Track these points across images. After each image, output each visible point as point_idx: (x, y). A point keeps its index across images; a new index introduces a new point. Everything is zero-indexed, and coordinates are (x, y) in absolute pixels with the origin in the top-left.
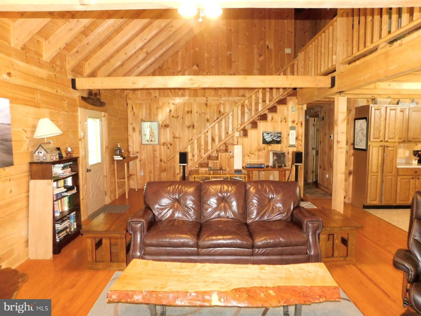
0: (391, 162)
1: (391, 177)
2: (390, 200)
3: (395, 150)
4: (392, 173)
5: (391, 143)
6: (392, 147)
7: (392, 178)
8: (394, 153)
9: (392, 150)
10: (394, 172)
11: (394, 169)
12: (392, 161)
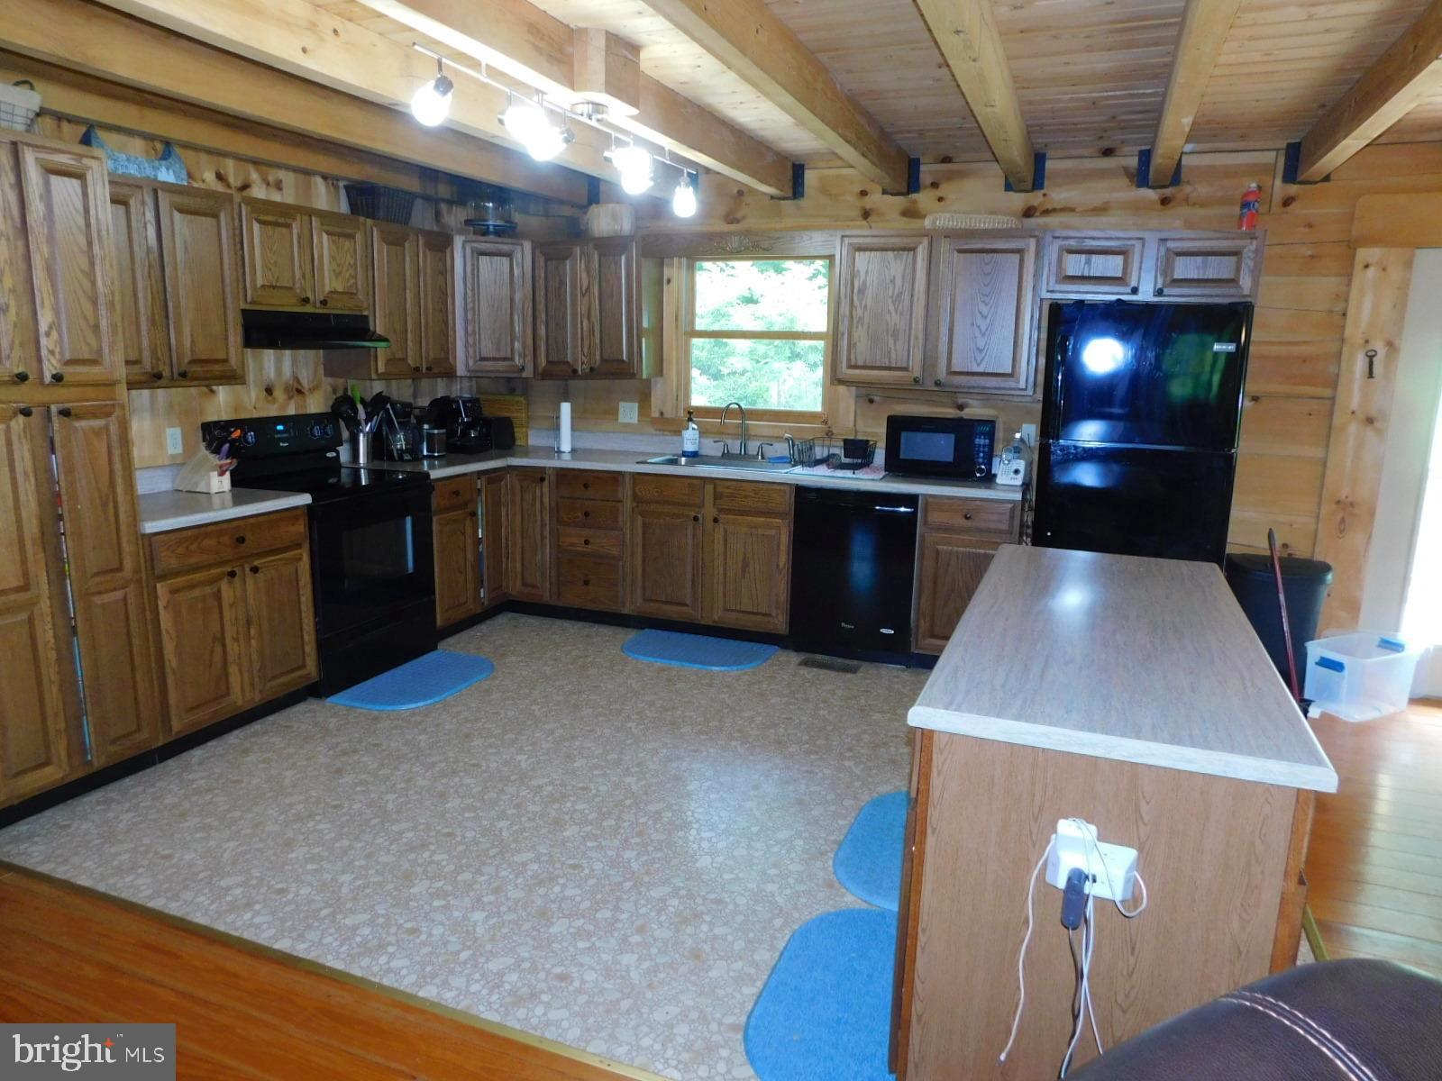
0: (105, 505)
1: (119, 594)
2: (134, 727)
3: (114, 429)
4: (120, 569)
5: (90, 392)
6: (95, 416)
7: (125, 599)
8: (117, 452)
9: (97, 433)
10: (128, 563)
11: (127, 547)
12: (107, 500)
